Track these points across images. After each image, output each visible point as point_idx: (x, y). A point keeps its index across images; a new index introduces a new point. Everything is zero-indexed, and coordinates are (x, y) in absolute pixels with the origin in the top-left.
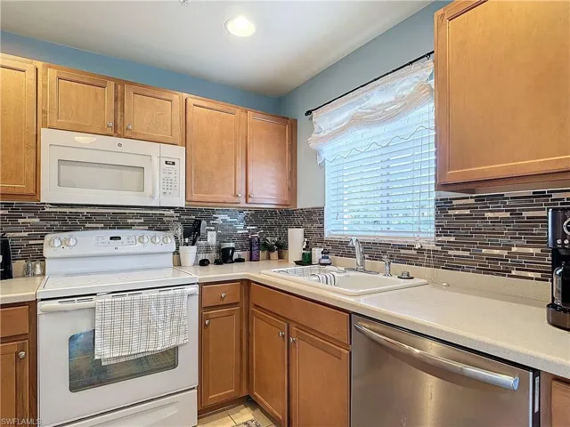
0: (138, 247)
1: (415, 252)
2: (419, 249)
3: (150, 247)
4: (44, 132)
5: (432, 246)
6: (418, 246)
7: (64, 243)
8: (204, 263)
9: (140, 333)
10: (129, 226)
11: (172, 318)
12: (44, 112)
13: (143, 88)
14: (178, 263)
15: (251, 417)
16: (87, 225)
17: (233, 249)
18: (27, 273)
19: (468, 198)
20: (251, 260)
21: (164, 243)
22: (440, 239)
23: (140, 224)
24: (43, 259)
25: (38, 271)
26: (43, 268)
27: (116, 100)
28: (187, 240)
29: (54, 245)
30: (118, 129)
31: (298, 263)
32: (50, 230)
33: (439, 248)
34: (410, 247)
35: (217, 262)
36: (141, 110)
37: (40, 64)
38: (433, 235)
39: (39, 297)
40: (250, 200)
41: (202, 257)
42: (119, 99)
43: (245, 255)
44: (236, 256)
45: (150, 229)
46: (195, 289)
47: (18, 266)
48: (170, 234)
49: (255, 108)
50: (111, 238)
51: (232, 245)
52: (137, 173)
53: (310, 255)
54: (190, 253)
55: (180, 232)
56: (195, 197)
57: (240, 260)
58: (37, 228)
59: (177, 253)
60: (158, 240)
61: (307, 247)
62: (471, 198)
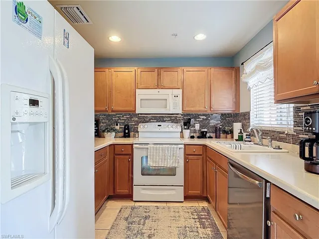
0: (167, 130)
1: (285, 136)
2: (287, 134)
3: (171, 130)
4: (137, 91)
5: (292, 132)
6: (286, 132)
7: (144, 127)
8: (192, 137)
9: (162, 159)
10: (164, 121)
11: (173, 155)
12: (137, 84)
13: (167, 69)
14: (182, 137)
15: (207, 205)
16: (151, 121)
17: (206, 132)
18: (134, 136)
19: (307, 106)
20: (216, 138)
21: (177, 128)
22: (295, 128)
23: (169, 120)
24: (138, 132)
25: (137, 136)
26: (138, 135)
27: (158, 75)
28: (186, 127)
29: (141, 127)
30: (159, 86)
31: (237, 140)
32: (140, 122)
33: (295, 134)
34: (283, 133)
35: (199, 137)
36: (167, 77)
37: (136, 68)
38: (293, 127)
39: (134, 143)
40: (212, 109)
41: (192, 135)
42: (159, 74)
43: (213, 135)
44: (208, 135)
45: (172, 122)
46: (182, 146)
47: (132, 134)
48: (179, 124)
49: (215, 66)
50: (158, 126)
51: (206, 130)
52: (164, 101)
53: (242, 136)
54: (187, 133)
55: (182, 124)
56: (187, 109)
57: (210, 137)
58: (137, 122)
59: (182, 132)
60: (174, 127)
61: (241, 132)
62: (309, 106)
